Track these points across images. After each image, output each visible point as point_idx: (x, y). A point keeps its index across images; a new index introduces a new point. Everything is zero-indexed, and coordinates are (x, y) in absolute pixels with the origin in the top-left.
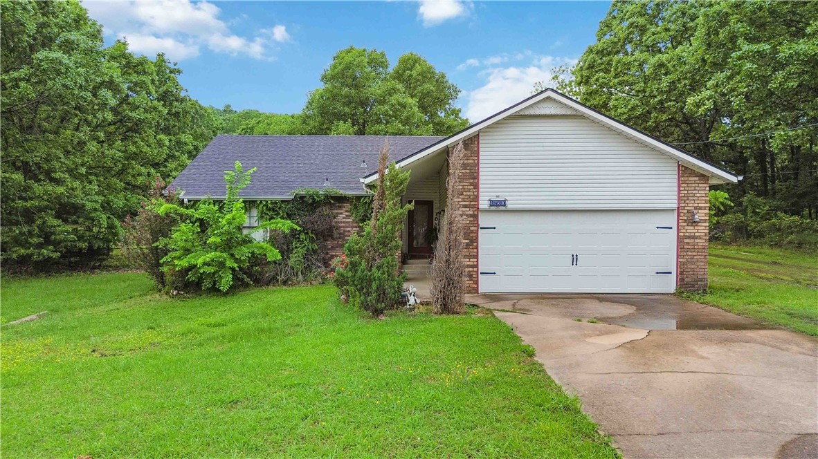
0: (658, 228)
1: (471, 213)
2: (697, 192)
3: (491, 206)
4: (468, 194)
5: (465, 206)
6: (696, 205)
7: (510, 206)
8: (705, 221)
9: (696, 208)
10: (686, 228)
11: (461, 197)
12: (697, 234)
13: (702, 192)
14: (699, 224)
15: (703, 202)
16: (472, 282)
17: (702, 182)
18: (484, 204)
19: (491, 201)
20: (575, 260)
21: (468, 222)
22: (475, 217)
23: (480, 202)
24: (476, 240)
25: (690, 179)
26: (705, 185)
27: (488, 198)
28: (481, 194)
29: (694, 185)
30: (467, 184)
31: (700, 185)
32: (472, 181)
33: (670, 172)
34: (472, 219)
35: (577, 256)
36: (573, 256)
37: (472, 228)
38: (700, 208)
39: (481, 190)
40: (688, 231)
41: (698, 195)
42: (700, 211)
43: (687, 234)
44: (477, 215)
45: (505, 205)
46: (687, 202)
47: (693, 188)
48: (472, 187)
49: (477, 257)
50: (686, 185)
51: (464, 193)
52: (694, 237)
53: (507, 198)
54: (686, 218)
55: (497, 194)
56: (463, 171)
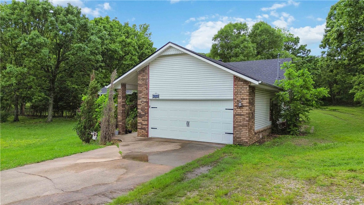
0: (226, 109)
1: (145, 101)
2: (242, 90)
3: (153, 97)
4: (144, 92)
5: (143, 98)
6: (242, 97)
7: (160, 98)
8: (246, 106)
9: (242, 99)
10: (237, 109)
11: (142, 93)
12: (242, 113)
13: (245, 90)
14: (244, 108)
15: (245, 95)
16: (145, 132)
17: (245, 85)
18: (151, 97)
19: (153, 95)
20: (188, 124)
21: (144, 105)
22: (148, 103)
23: (149, 96)
24: (148, 113)
25: (238, 83)
26: (247, 86)
27: (152, 94)
28: (150, 92)
29: (241, 86)
30: (144, 88)
31: (244, 86)
32: (146, 86)
33: (229, 80)
34: (145, 103)
35: (189, 122)
36: (187, 122)
37: (146, 108)
38: (244, 99)
39: (150, 90)
40: (238, 111)
41: (243, 92)
42: (244, 101)
43: (237, 113)
44: (148, 102)
45: (158, 97)
46: (237, 95)
47: (240, 88)
48: (146, 89)
49: (148, 120)
50: (236, 87)
51: (143, 92)
52: (241, 115)
53: (159, 94)
54: (236, 104)
55: (156, 92)
56: (143, 82)
